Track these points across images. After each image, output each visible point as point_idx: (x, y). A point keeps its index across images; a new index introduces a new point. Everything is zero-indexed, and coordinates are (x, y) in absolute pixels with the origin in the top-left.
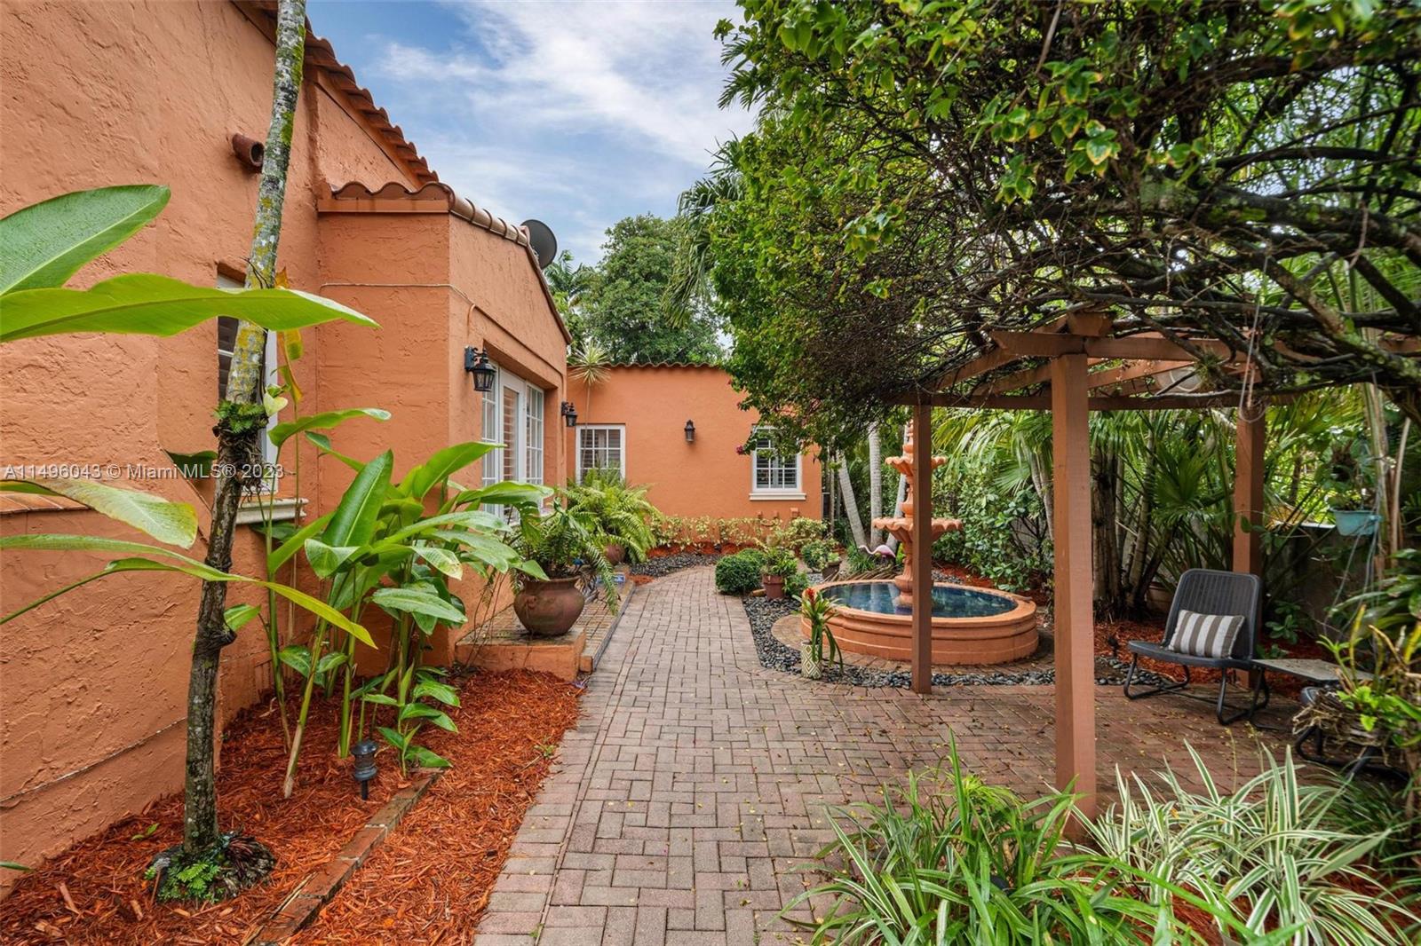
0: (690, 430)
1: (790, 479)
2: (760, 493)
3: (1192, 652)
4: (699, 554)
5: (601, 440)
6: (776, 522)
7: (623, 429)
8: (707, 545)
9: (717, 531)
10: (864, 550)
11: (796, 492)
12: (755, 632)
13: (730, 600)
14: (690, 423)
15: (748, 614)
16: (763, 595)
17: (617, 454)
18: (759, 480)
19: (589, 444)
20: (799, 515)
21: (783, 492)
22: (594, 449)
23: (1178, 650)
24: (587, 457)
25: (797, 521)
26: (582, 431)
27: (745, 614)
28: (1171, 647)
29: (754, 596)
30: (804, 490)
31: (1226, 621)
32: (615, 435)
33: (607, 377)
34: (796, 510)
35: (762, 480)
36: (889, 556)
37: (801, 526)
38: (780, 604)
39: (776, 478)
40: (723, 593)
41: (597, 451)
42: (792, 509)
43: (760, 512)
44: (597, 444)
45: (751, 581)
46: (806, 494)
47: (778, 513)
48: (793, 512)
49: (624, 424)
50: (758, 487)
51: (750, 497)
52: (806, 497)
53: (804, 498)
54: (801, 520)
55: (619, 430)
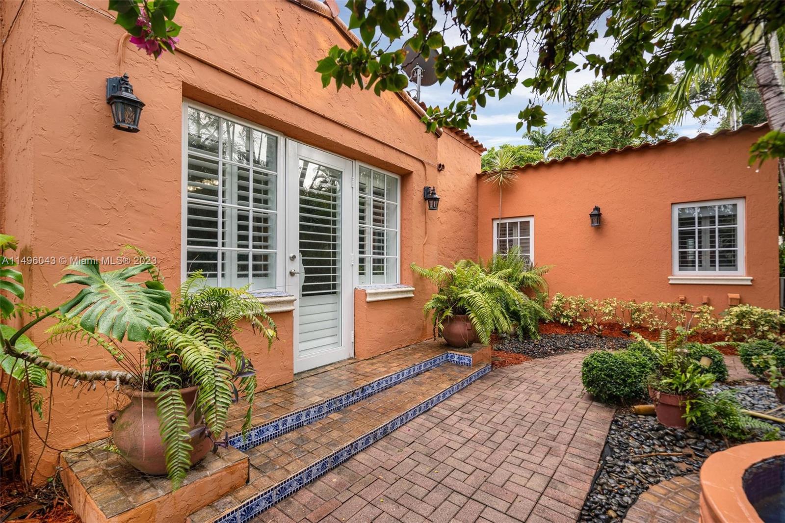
0: (597, 216)
1: (728, 261)
2: (680, 276)
4: (600, 336)
5: (513, 231)
6: (705, 308)
7: (532, 220)
8: (612, 326)
9: (626, 313)
11: (740, 274)
14: (597, 209)
16: (652, 413)
17: (527, 241)
18: (681, 262)
19: (504, 234)
20: (741, 301)
21: (718, 275)
22: (507, 238)
24: (502, 245)
25: (736, 310)
26: (498, 224)
29: (637, 413)
30: (748, 274)
32: (525, 226)
34: (737, 296)
35: (685, 262)
37: (742, 316)
39: (707, 259)
40: (591, 398)
41: (511, 241)
42: (731, 295)
43: (682, 297)
44: (511, 235)
45: (627, 389)
46: (751, 278)
47: (709, 299)
48: (731, 299)
49: (533, 216)
50: (680, 270)
51: (669, 279)
52: (752, 281)
53: (750, 283)
54: (744, 309)
55: (529, 221)
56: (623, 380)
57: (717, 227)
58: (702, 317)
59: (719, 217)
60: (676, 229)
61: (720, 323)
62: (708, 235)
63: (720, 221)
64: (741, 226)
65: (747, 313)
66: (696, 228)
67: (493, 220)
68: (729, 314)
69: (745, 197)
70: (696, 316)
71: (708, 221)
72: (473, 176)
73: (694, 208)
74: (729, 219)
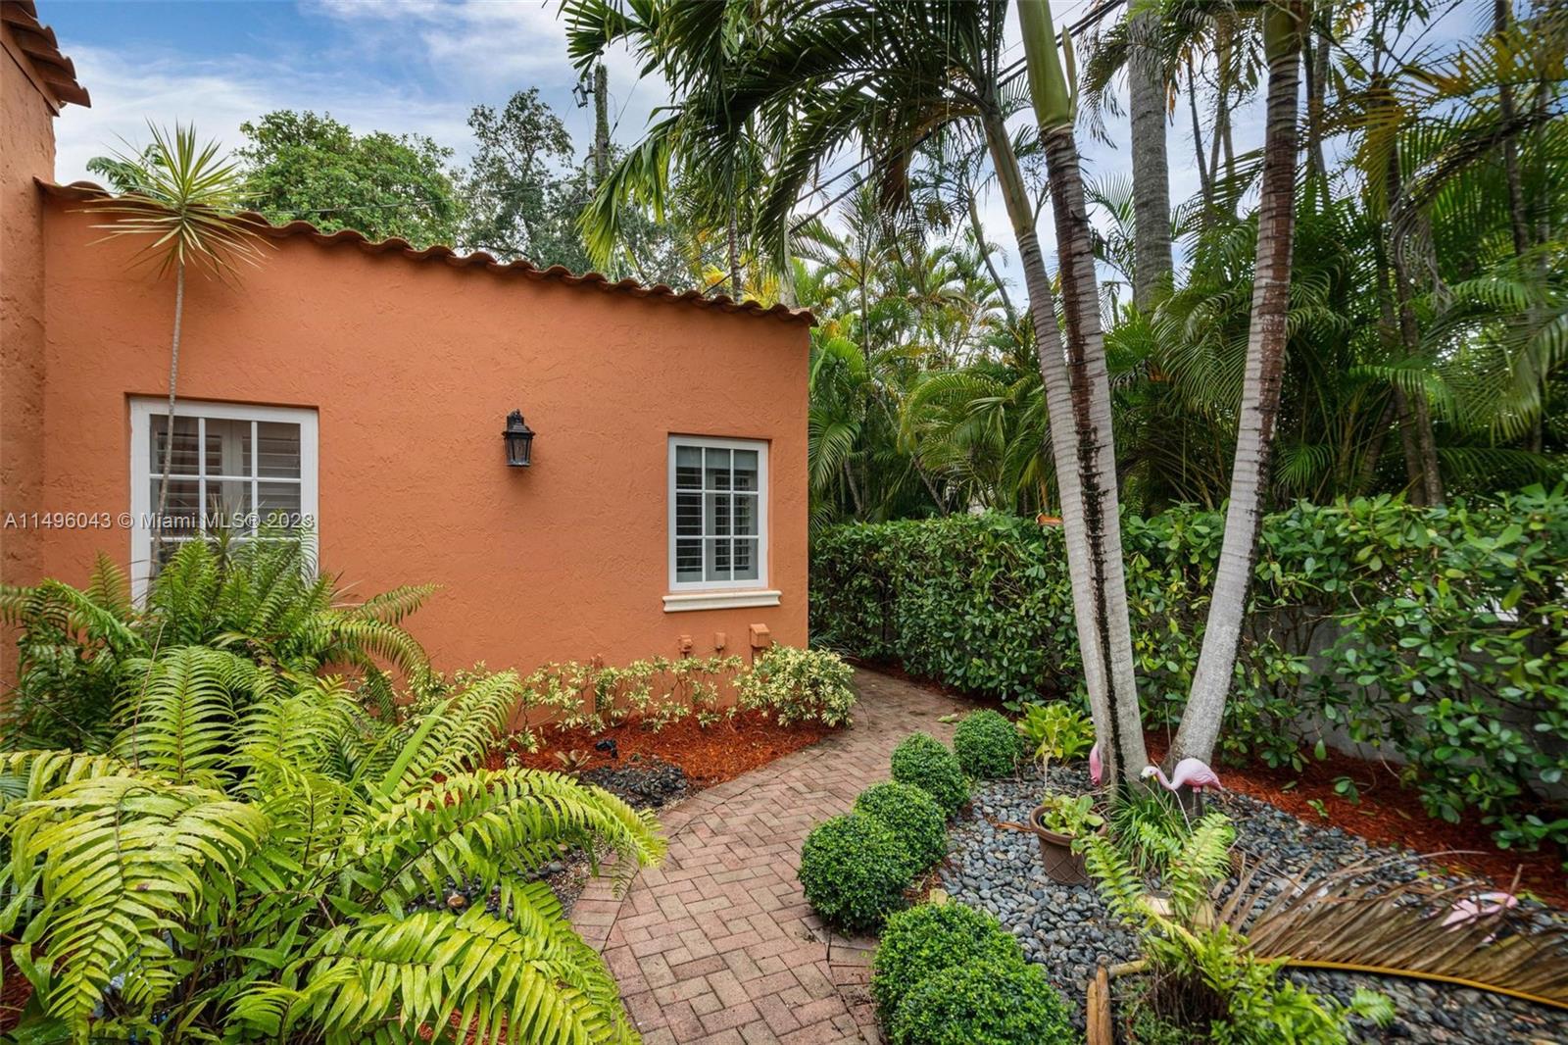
0: (517, 437)
1: (745, 564)
2: (683, 593)
5: (230, 453)
7: (309, 429)
11: (756, 589)
14: (515, 418)
17: (290, 498)
18: (680, 562)
19: (185, 460)
20: (769, 639)
22: (203, 478)
24: (176, 502)
26: (157, 421)
30: (773, 584)
32: (281, 445)
33: (251, 259)
34: (763, 627)
35: (687, 561)
39: (715, 556)
41: (214, 488)
42: (756, 627)
43: (687, 641)
44: (214, 464)
46: (779, 592)
47: (724, 640)
49: (315, 409)
50: (679, 580)
51: (664, 603)
52: (780, 597)
53: (777, 602)
55: (296, 427)
57: (732, 492)
59: (737, 472)
60: (673, 491)
63: (736, 481)
64: (763, 492)
66: (703, 491)
67: (130, 396)
69: (769, 441)
71: (718, 479)
72: (22, 187)
73: (700, 449)
74: (746, 478)
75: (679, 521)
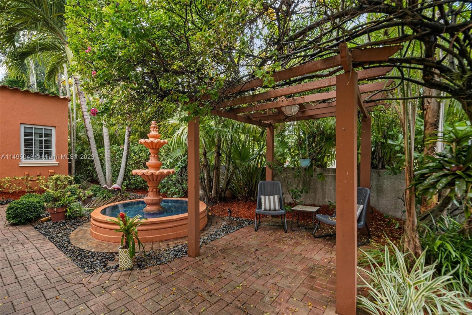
1: (48, 155)
2: (25, 162)
3: (270, 210)
6: (40, 178)
10: (106, 188)
11: (53, 161)
12: (59, 247)
13: (23, 229)
15: (45, 235)
16: (49, 220)
20: (54, 173)
21: (43, 162)
23: (265, 210)
25: (55, 177)
27: (42, 237)
28: (263, 209)
29: (42, 222)
30: (57, 160)
31: (276, 197)
34: (53, 171)
36: (118, 189)
37: (57, 179)
38: (64, 224)
39: (38, 154)
40: (13, 225)
42: (50, 171)
43: (27, 173)
45: (36, 213)
46: (58, 163)
47: (40, 174)
48: (51, 172)
51: (19, 164)
53: (58, 165)
54: (58, 176)
56: (34, 210)
57: (43, 139)
58: (40, 182)
59: (44, 134)
60: (23, 137)
61: (49, 183)
62: (39, 142)
63: (45, 136)
64: (54, 139)
65: (59, 177)
66: (33, 138)
68: (52, 179)
69: (55, 127)
70: (37, 182)
71: (38, 135)
73: (32, 128)
74: (49, 135)
75: (25, 145)
